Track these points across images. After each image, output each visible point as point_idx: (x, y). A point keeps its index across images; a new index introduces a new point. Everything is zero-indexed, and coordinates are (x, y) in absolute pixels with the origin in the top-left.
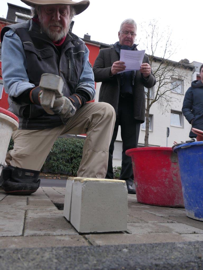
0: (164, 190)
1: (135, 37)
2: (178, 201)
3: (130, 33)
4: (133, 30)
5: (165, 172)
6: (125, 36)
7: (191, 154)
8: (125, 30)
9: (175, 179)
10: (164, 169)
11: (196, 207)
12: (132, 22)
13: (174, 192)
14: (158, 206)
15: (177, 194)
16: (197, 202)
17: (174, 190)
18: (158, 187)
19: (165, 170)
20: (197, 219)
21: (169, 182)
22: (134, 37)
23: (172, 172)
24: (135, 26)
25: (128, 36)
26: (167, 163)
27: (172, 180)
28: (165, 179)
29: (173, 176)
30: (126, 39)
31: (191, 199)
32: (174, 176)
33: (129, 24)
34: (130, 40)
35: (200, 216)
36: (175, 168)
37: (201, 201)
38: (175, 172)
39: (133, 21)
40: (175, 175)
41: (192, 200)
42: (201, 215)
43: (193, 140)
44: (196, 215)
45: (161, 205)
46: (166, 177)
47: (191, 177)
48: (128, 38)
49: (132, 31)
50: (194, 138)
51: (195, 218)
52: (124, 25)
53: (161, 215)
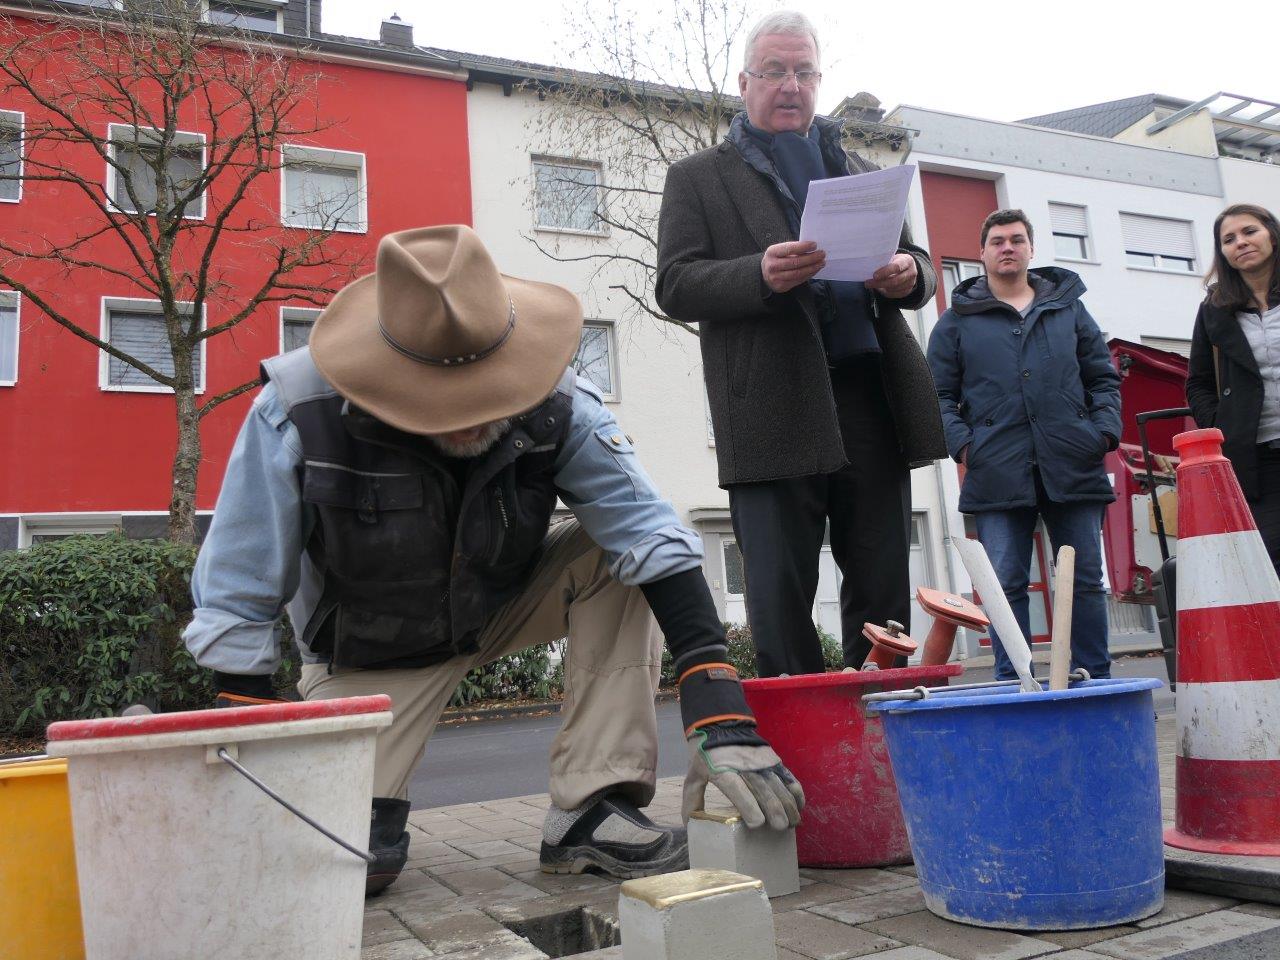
0: (850, 815)
1: (817, 86)
2: (899, 842)
3: (791, 72)
4: (805, 56)
5: (849, 752)
6: (773, 86)
7: (919, 733)
8: (766, 60)
9: (881, 773)
10: (843, 743)
11: (949, 886)
12: (796, 24)
13: (884, 814)
14: (838, 869)
15: (893, 822)
16: (949, 872)
17: (882, 810)
18: (832, 806)
19: (846, 748)
20: (955, 918)
21: (864, 783)
22: (813, 88)
23: (871, 751)
24: (810, 39)
25: (786, 87)
26: (851, 723)
27: (874, 776)
28: (851, 777)
29: (875, 763)
30: (780, 99)
31: (931, 862)
32: (878, 763)
33: (781, 34)
34: (797, 100)
35: (961, 911)
36: (877, 734)
37: (960, 868)
38: (878, 748)
39: (799, 19)
40: (879, 759)
41: (935, 866)
42: (962, 908)
43: (918, 694)
44: (951, 908)
45: (846, 865)
46: (852, 770)
47: (926, 799)
48: (785, 93)
49: (803, 60)
50: (922, 688)
51: (948, 916)
52: (761, 41)
53: (851, 918)
